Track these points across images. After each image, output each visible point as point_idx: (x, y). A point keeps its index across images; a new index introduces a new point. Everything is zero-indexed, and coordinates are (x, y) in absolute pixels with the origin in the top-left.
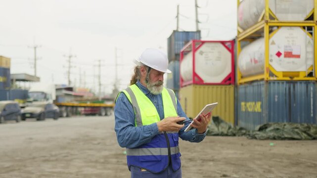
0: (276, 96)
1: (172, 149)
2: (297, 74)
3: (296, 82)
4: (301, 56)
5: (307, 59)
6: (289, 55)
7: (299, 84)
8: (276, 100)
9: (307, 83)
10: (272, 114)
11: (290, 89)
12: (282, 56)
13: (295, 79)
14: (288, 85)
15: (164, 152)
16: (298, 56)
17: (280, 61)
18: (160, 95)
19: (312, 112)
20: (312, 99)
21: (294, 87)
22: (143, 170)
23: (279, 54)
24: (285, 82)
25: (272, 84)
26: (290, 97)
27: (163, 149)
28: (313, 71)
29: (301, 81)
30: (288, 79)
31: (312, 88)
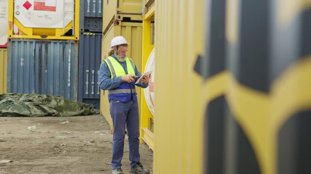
0: (22, 60)
1: (133, 90)
2: (53, 31)
3: (49, 42)
4: (57, 9)
5: (65, 13)
6: (41, 7)
7: (52, 44)
8: (22, 64)
9: (64, 43)
10: (15, 82)
11: (40, 50)
12: (32, 8)
13: (49, 37)
14: (38, 46)
15: (129, 91)
16: (53, 9)
17: (29, 13)
18: (125, 62)
19: (69, 80)
20: (69, 64)
21: (46, 48)
22: (118, 101)
23: (27, 6)
24: (34, 41)
25: (16, 43)
26: (41, 61)
27: (128, 90)
28: (73, 29)
29: (56, 41)
30: (39, 37)
31: (70, 51)
